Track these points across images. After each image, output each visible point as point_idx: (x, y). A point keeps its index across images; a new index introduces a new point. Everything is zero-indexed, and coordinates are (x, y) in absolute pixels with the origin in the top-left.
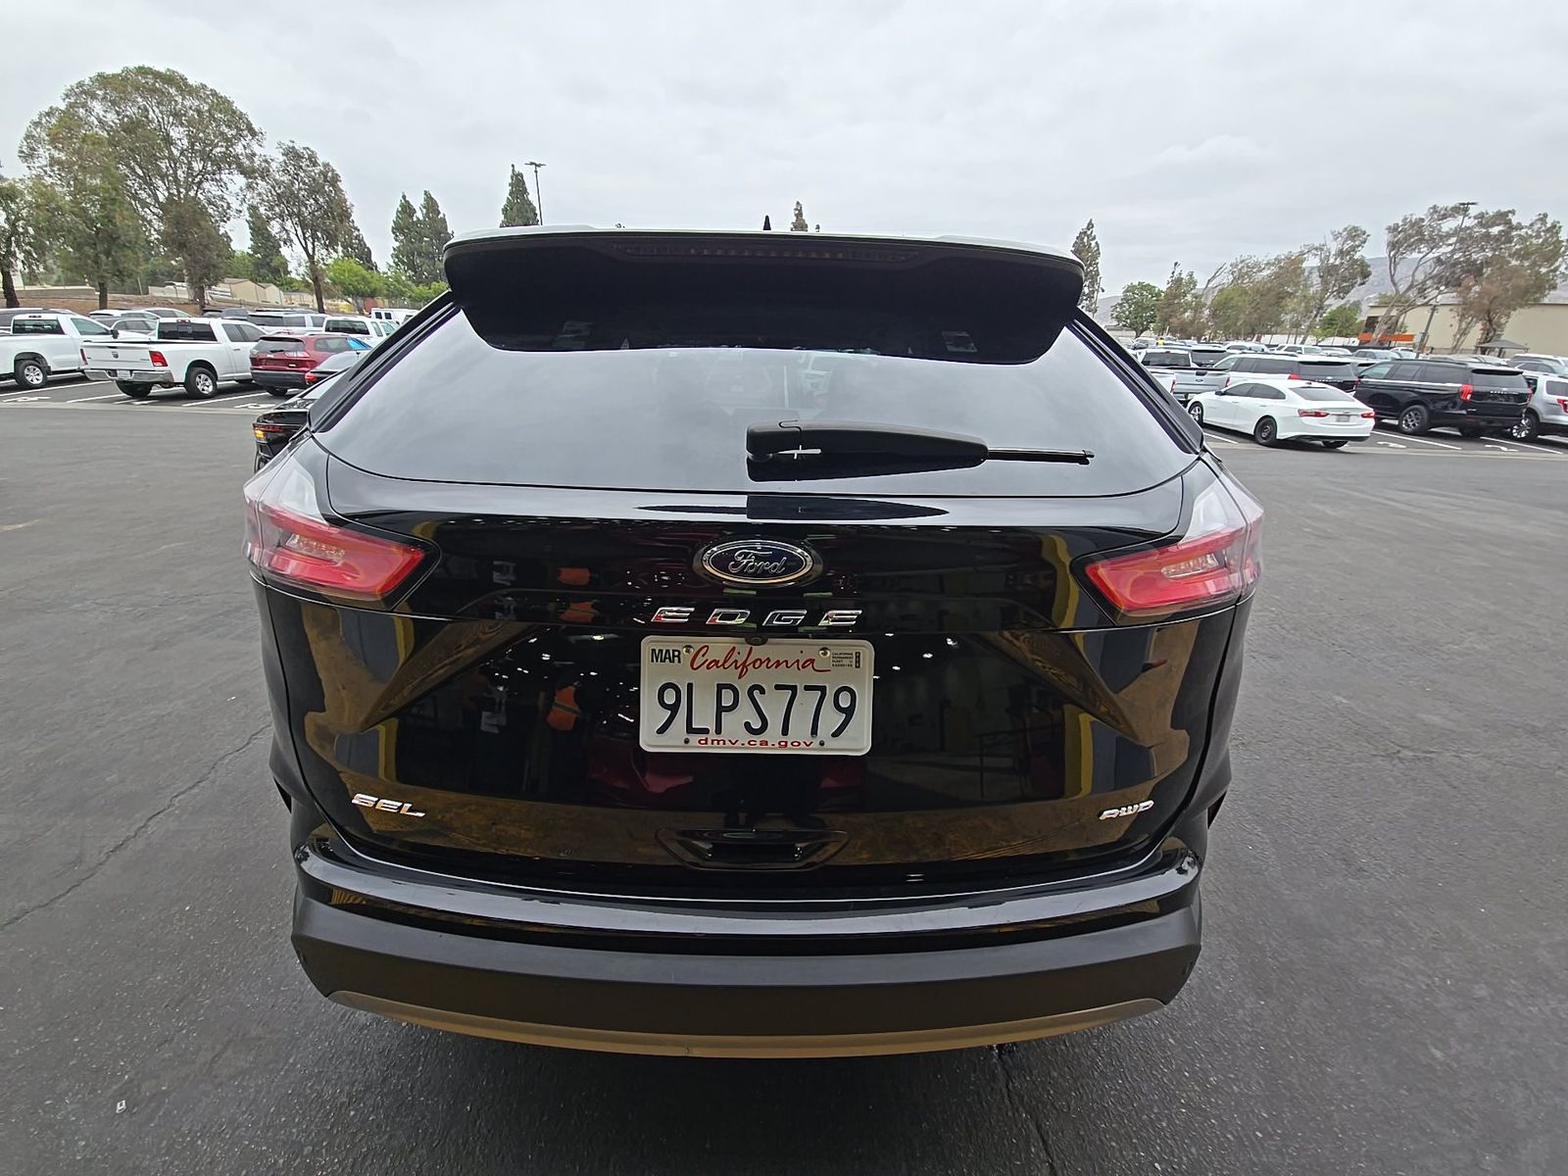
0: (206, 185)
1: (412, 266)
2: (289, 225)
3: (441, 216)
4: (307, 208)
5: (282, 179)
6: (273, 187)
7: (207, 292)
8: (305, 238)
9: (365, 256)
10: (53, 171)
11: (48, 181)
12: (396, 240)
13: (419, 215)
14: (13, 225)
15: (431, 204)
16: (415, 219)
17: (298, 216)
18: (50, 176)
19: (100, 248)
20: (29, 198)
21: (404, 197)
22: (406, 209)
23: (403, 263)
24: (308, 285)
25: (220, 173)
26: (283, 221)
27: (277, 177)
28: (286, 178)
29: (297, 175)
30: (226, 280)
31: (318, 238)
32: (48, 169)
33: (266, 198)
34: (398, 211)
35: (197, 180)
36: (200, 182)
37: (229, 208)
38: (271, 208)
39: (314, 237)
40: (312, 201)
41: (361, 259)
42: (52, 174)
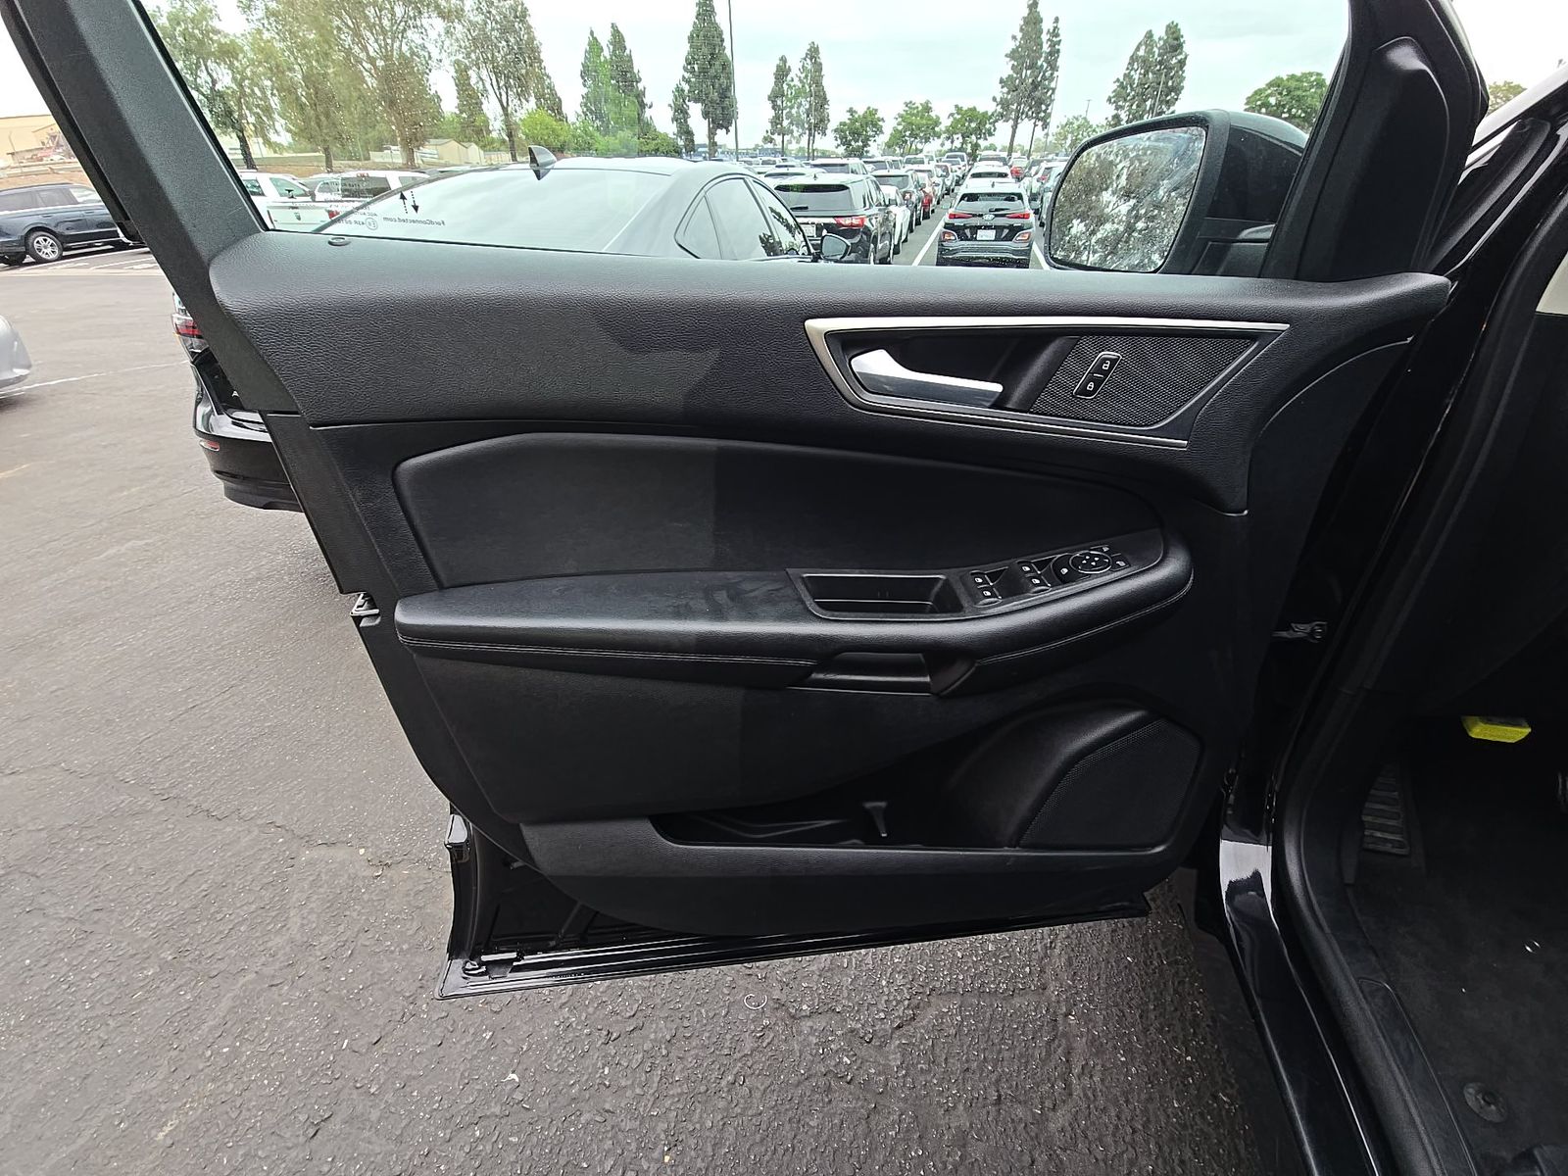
0: (409, 33)
1: (599, 116)
2: (484, 73)
3: (627, 52)
4: (499, 52)
5: (476, 19)
6: (469, 30)
7: (417, 155)
8: (499, 88)
9: (555, 107)
10: (270, 24)
11: (266, 35)
12: (585, 86)
13: (606, 53)
14: (240, 86)
15: (618, 40)
16: (602, 59)
17: (492, 62)
18: (268, 30)
19: (320, 109)
20: (251, 55)
21: (592, 33)
22: (594, 45)
23: (592, 112)
24: (504, 141)
25: (420, 18)
26: (479, 69)
27: (472, 18)
28: (479, 18)
29: (489, 12)
30: (432, 141)
31: (510, 86)
32: (265, 22)
33: (463, 45)
34: (586, 51)
35: (401, 28)
36: (405, 30)
37: (430, 58)
38: (468, 56)
39: (508, 86)
40: (504, 43)
41: (553, 111)
42: (269, 27)
